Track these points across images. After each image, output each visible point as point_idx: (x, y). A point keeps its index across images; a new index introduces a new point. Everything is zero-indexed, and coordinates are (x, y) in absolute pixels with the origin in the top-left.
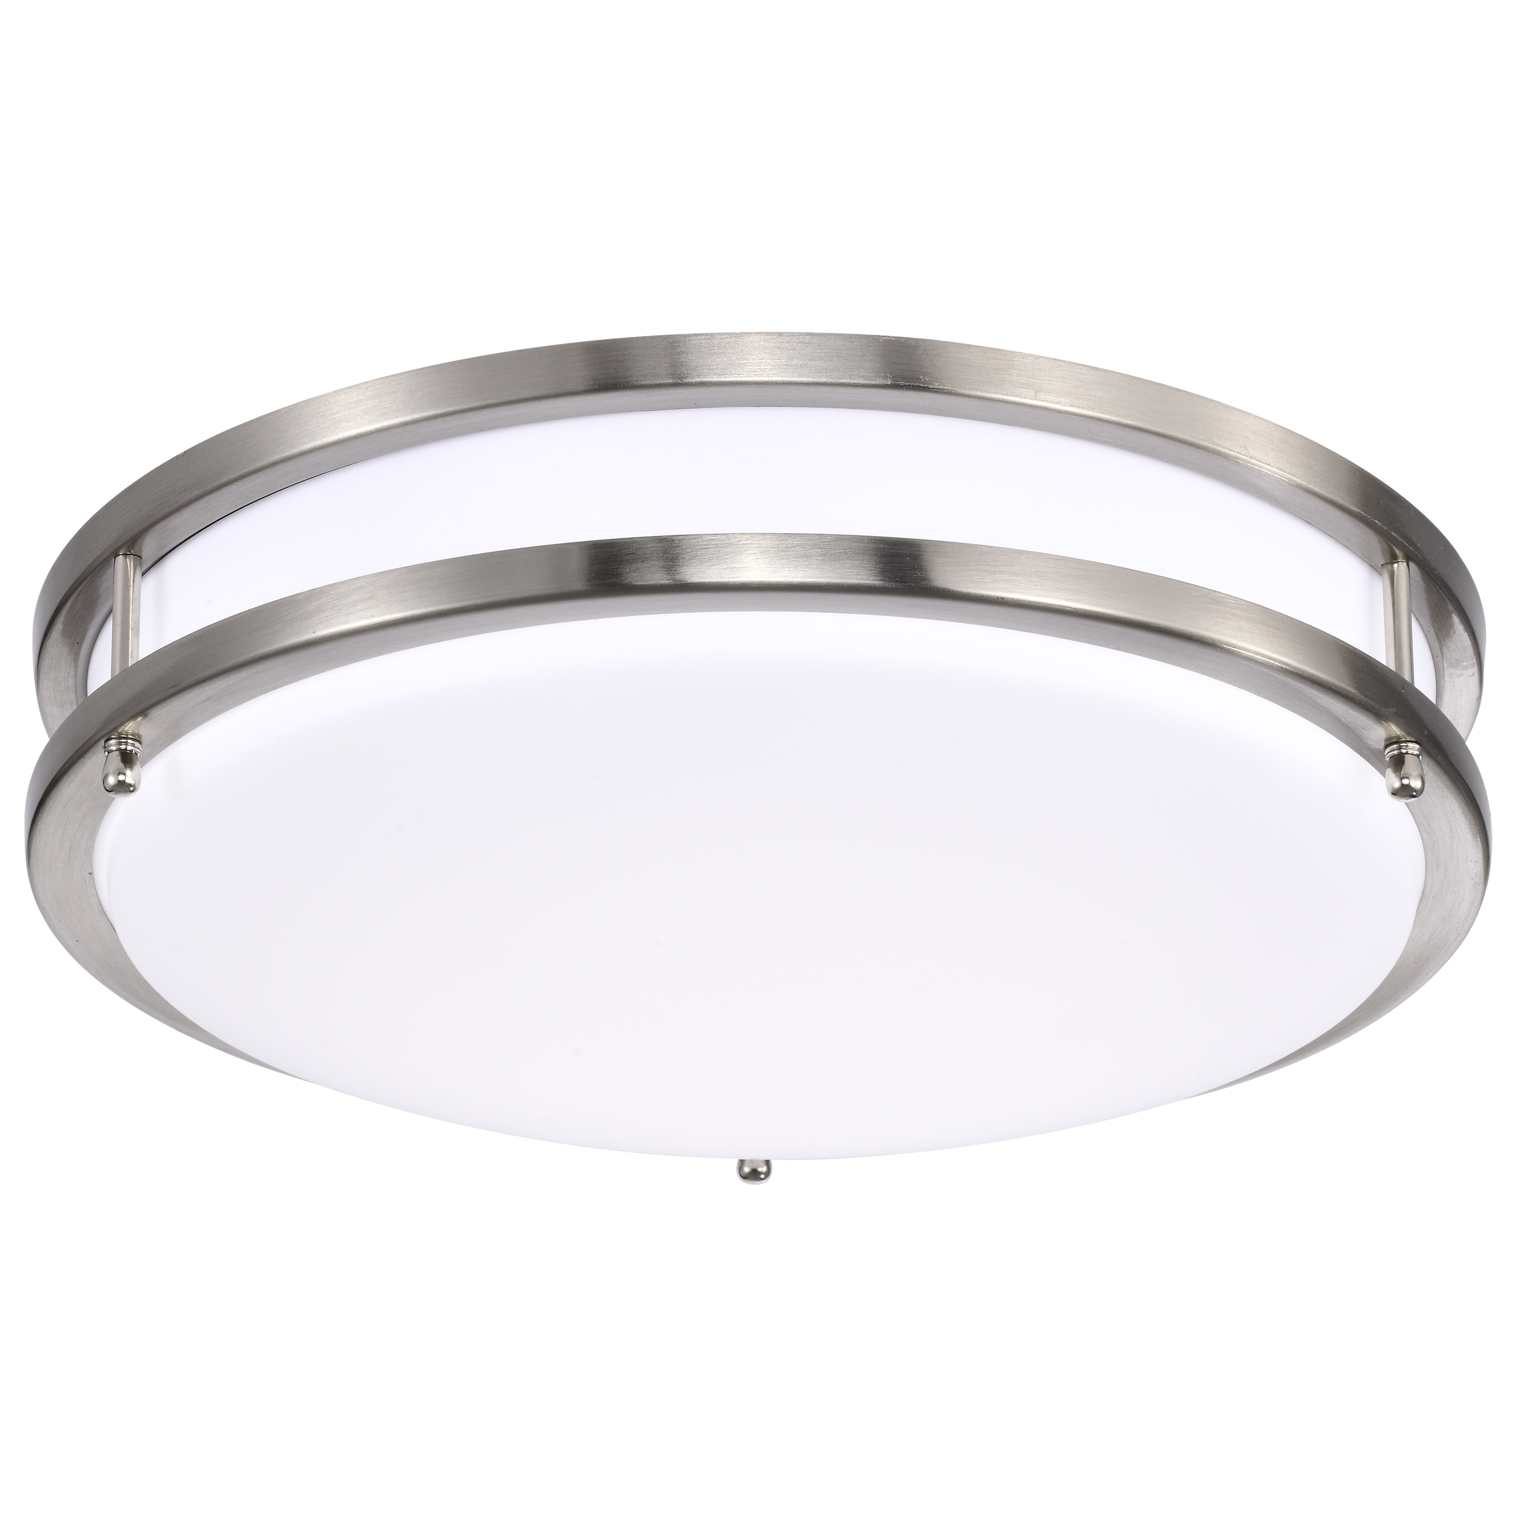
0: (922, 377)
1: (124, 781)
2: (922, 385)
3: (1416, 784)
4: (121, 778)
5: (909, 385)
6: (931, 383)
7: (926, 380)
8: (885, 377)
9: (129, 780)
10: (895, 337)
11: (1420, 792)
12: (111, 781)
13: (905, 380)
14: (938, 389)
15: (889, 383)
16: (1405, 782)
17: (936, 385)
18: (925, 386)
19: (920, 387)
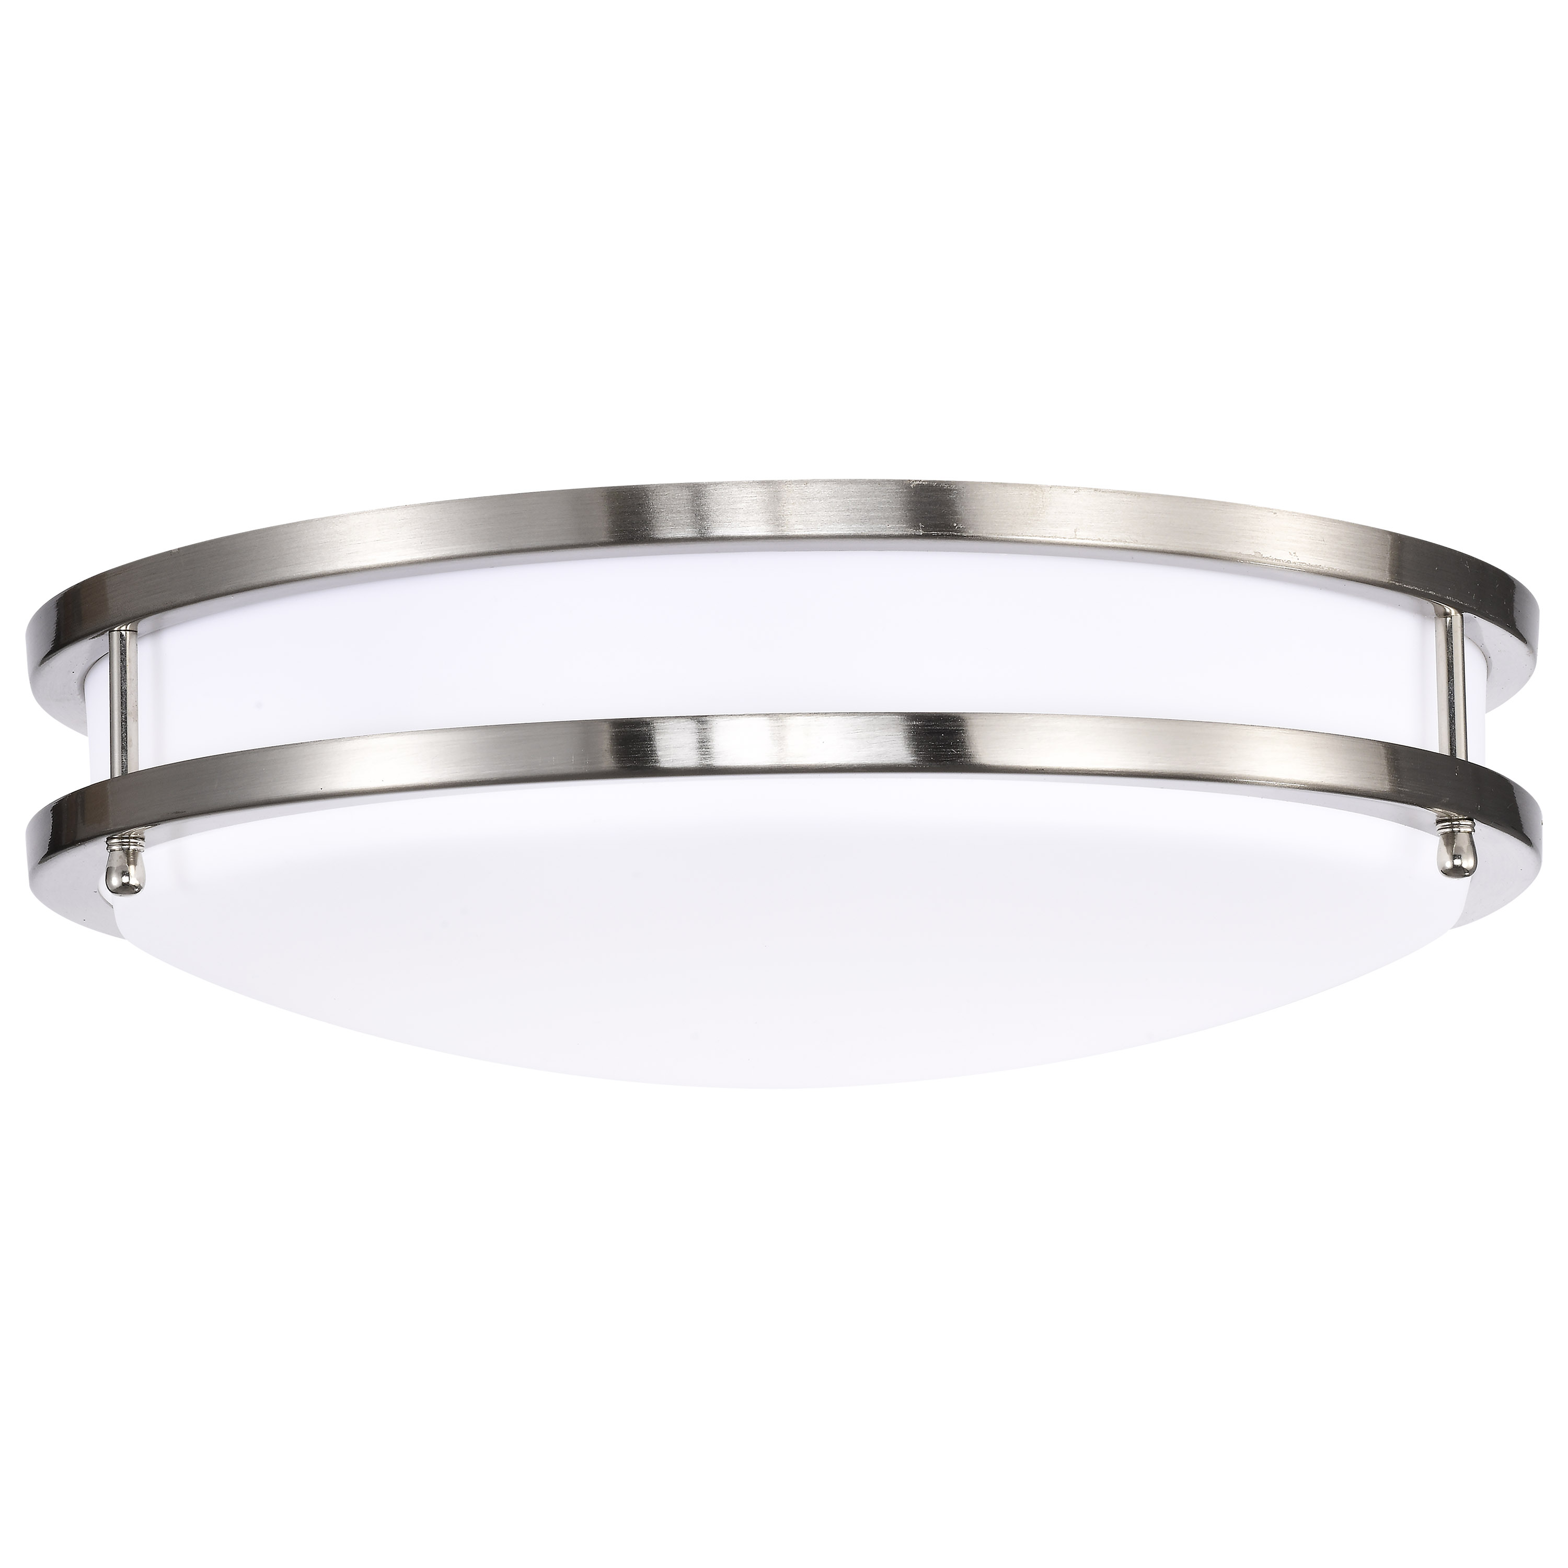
0: (955, 525)
1: (128, 883)
2: (955, 534)
3: (1467, 863)
4: (125, 879)
5: (942, 534)
6: (965, 530)
7: (960, 527)
8: (916, 527)
9: (134, 881)
10: (927, 481)
11: (1471, 872)
12: (115, 881)
13: (938, 529)
14: (973, 536)
15: (921, 534)
16: (1457, 862)
17: (971, 533)
18: (959, 534)
19: (953, 535)
